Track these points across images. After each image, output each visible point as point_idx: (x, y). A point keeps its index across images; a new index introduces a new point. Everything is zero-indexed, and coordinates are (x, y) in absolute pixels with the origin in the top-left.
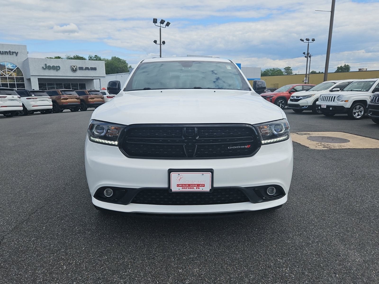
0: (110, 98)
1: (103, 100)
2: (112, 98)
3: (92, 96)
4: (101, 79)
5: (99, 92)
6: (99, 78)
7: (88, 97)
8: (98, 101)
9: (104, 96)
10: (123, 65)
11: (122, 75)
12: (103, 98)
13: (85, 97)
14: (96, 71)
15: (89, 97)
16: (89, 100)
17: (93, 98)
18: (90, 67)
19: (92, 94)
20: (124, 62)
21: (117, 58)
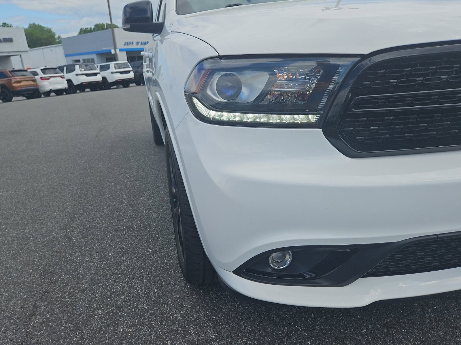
0: (46, 79)
1: (35, 83)
2: (49, 79)
3: (18, 78)
4: (23, 54)
5: (27, 72)
6: (19, 54)
7: (11, 80)
8: (27, 85)
9: (36, 77)
10: (47, 35)
11: (51, 48)
12: (34, 81)
13: (7, 81)
14: (13, 42)
15: (13, 81)
16: (14, 85)
17: (20, 82)
18: (3, 38)
19: (17, 76)
20: (49, 31)
21: (36, 25)
